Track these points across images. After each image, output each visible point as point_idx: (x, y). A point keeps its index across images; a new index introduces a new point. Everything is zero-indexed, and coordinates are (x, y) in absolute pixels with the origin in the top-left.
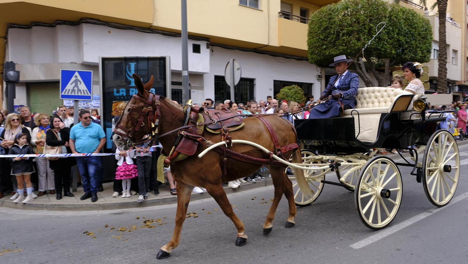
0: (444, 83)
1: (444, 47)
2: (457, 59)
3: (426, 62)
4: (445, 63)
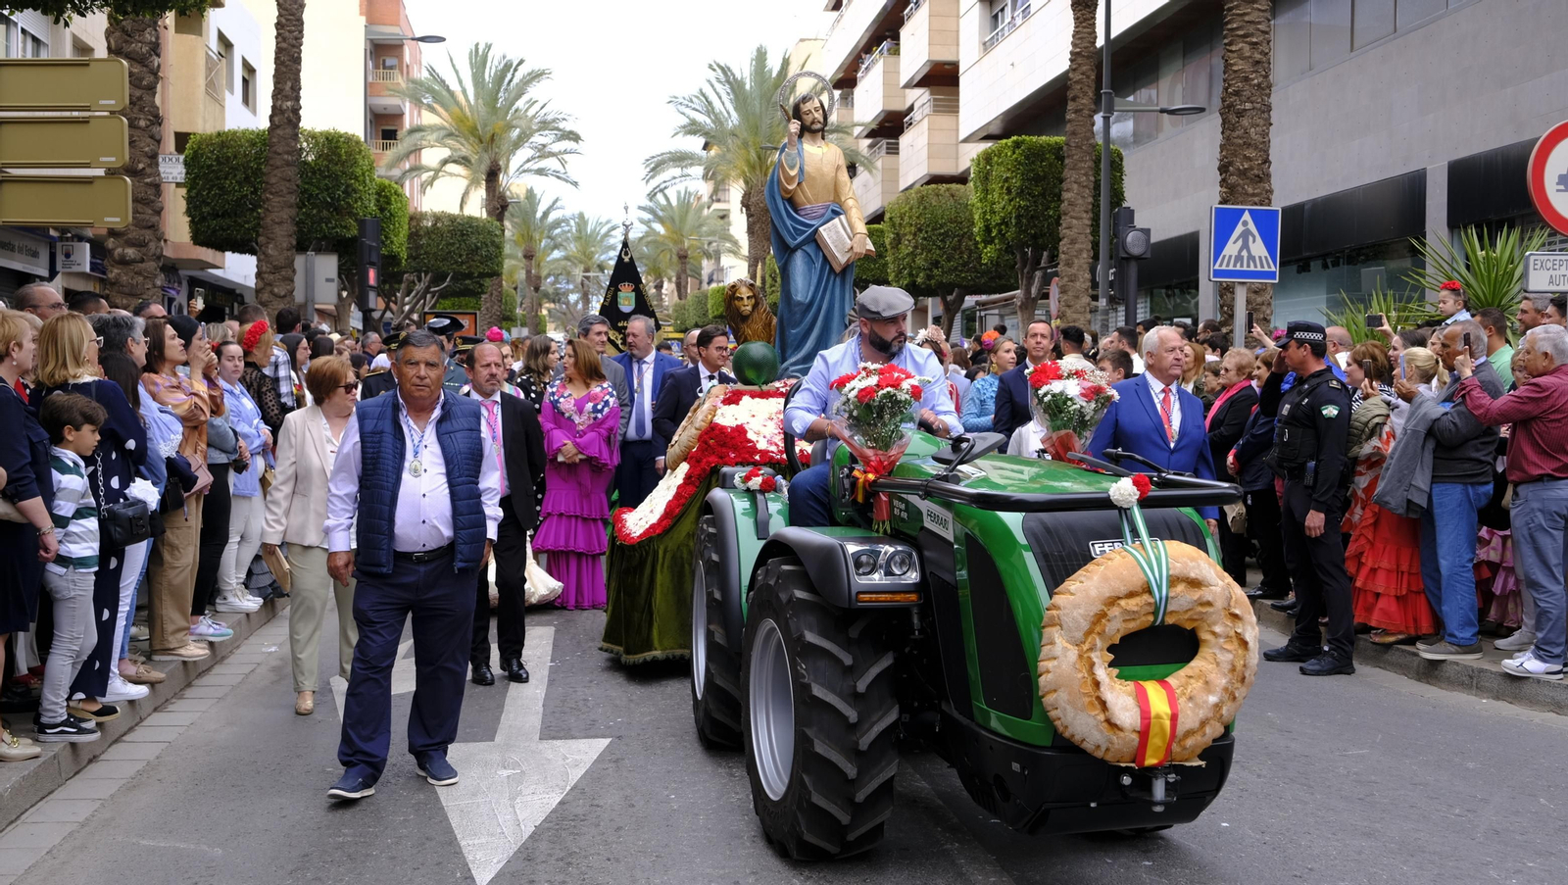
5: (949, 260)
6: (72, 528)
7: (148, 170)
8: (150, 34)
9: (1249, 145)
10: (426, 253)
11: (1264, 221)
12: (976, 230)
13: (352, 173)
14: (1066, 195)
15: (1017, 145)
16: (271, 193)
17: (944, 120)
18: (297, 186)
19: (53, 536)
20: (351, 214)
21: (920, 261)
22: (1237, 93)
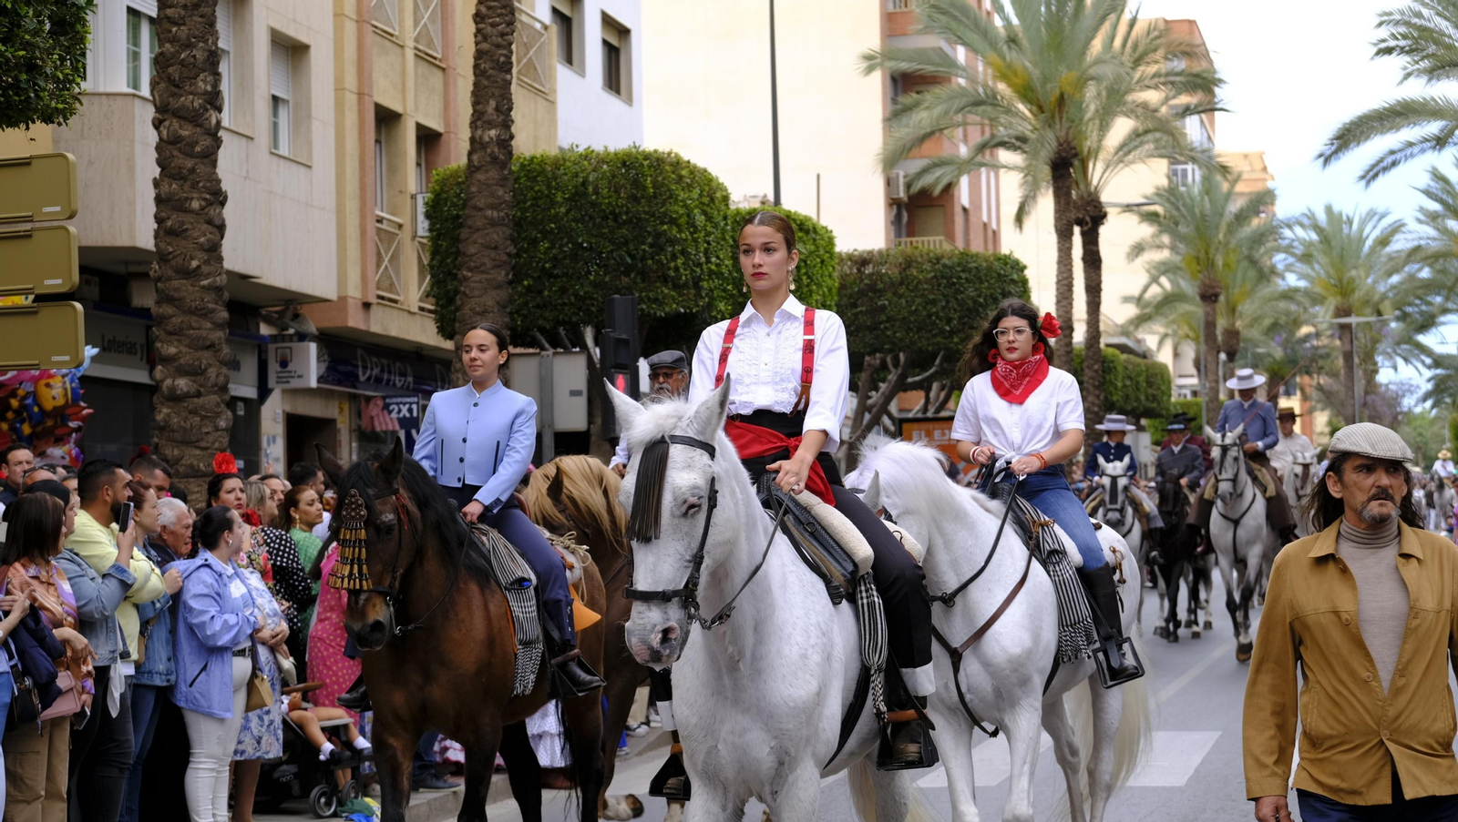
0: (203, 313)
1: (196, 6)
2: (309, 116)
3: (48, 119)
4: (206, 142)
7: (205, 269)
8: (204, 81)
10: (889, 319)
13: (665, 214)
16: (470, 269)
18: (509, 255)
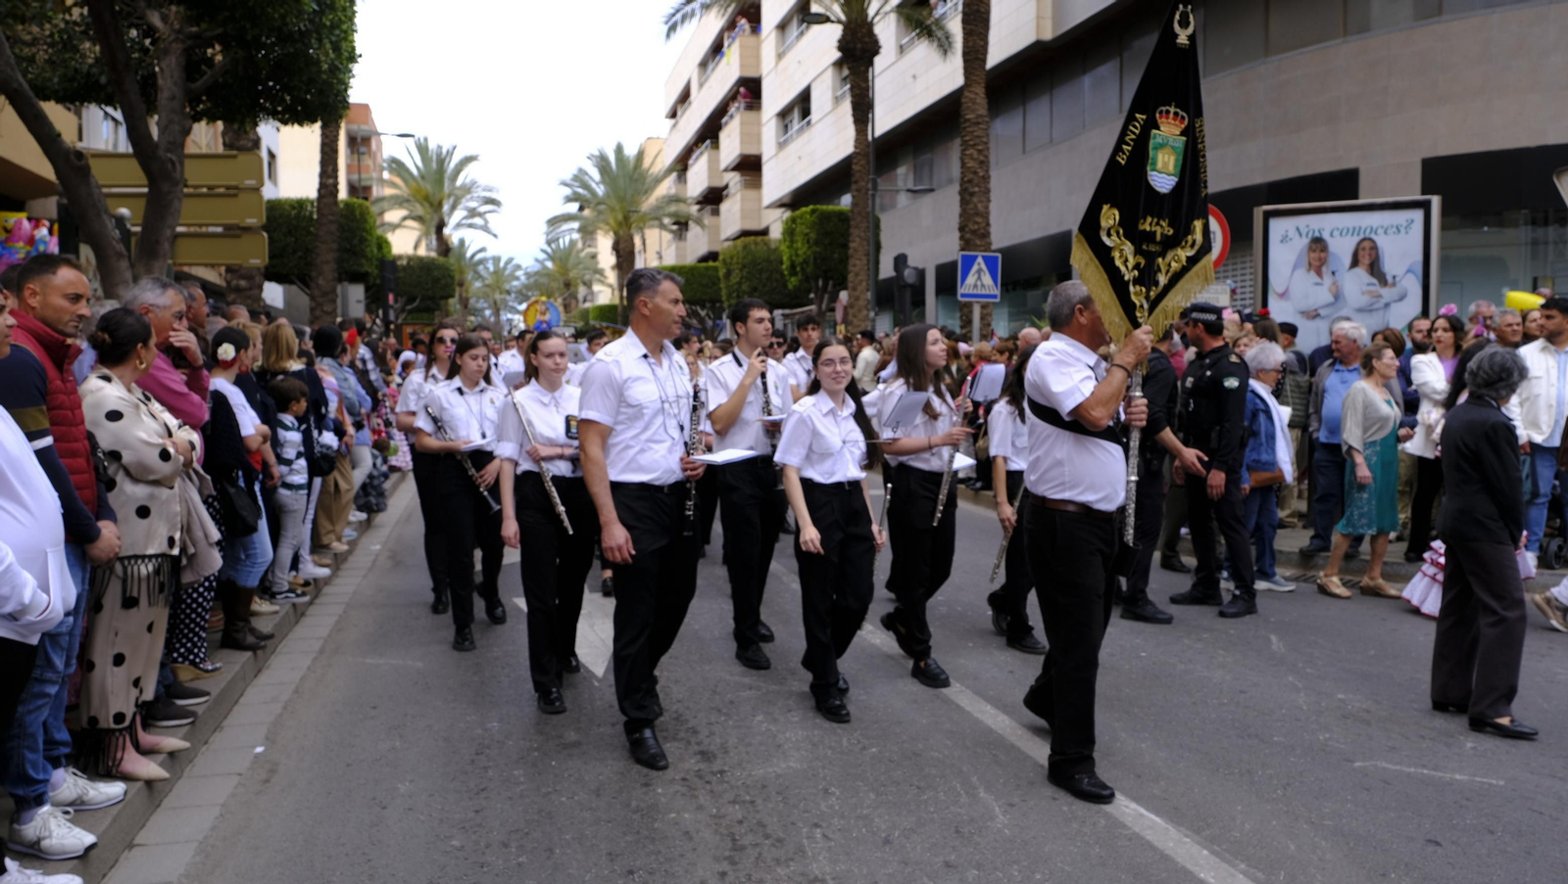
5: (764, 286)
6: (294, 466)
9: (977, 214)
11: (990, 263)
12: (784, 267)
14: (852, 245)
15: (813, 211)
16: (320, 242)
17: (751, 193)
18: (338, 237)
19: (279, 470)
20: (364, 256)
21: (745, 287)
22: (970, 181)
